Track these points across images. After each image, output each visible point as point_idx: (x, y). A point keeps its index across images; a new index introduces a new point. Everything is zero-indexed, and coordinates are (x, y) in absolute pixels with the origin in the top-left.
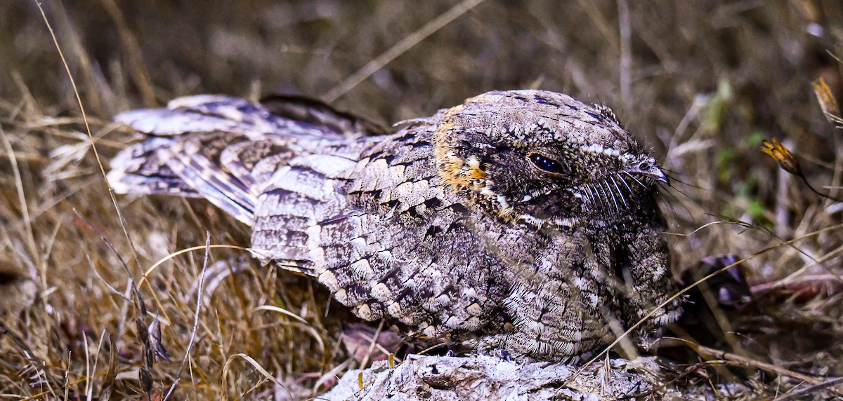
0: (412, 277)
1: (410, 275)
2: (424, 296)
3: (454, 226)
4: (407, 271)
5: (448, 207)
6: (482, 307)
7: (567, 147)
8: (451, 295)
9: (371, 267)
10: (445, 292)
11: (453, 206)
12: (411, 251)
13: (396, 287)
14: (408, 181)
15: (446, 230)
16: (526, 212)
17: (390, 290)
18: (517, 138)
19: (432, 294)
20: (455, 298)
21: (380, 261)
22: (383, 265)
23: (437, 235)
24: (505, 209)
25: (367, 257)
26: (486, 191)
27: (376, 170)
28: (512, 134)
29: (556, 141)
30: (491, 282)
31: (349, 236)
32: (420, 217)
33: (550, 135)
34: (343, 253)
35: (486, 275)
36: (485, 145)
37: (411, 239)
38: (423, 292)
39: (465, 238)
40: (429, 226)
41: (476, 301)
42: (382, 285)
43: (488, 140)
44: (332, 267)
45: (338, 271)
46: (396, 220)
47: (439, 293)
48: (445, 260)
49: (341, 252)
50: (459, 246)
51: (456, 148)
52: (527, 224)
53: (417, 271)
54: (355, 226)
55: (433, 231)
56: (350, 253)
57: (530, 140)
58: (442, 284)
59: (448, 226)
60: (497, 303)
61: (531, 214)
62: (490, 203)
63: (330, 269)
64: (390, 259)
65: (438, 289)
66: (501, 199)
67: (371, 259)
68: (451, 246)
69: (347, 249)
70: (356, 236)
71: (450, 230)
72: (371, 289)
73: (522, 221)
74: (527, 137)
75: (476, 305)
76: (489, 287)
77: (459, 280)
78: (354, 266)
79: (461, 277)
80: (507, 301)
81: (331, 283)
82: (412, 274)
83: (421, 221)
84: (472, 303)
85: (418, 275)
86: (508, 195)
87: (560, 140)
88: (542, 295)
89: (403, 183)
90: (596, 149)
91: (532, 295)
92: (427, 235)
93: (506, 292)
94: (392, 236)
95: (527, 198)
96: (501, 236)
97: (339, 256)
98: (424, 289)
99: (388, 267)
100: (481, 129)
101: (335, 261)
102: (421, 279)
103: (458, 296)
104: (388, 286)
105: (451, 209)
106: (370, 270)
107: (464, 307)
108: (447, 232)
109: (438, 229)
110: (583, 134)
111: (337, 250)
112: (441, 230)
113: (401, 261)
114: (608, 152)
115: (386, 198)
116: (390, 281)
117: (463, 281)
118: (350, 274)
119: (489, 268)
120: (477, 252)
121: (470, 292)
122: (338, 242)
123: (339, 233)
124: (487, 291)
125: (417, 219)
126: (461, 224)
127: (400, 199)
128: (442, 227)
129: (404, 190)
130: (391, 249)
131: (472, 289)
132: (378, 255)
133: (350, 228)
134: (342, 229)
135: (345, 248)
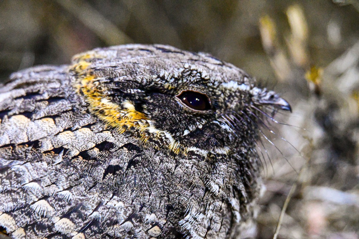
0: (96, 210)
1: (94, 208)
2: (109, 225)
3: (132, 163)
4: (90, 206)
5: (122, 147)
6: (161, 229)
7: (211, 85)
8: (134, 221)
9: (52, 205)
10: (129, 219)
11: (126, 146)
12: (91, 188)
13: (80, 220)
14: (65, 130)
15: (125, 168)
16: (191, 145)
17: (75, 223)
18: (167, 81)
19: (116, 222)
20: (137, 224)
21: (60, 200)
22: (63, 203)
23: (118, 172)
24: (173, 145)
25: (45, 197)
26: (152, 130)
27: (18, 125)
28: (163, 78)
29: (203, 79)
30: (169, 208)
31: (18, 182)
32: (95, 159)
33: (199, 74)
34: (18, 197)
35: (166, 201)
36: (135, 90)
37: (88, 178)
38: (108, 221)
39: (144, 173)
40: (106, 166)
41: (157, 224)
42: (65, 220)
43: (141, 86)
44: (9, 210)
45: (15, 213)
46: (67, 163)
47: (123, 221)
48: (129, 194)
49: (15, 196)
50: (140, 180)
51: (109, 96)
52: (197, 155)
53: (100, 204)
54: (22, 173)
55: (112, 170)
56: (26, 196)
57: (180, 82)
58: (125, 212)
59: (127, 164)
60: (173, 225)
61: (196, 145)
62: (161, 140)
63: (6, 212)
64: (71, 197)
65: (122, 217)
66: (168, 135)
67: (49, 199)
68: (133, 182)
69: (21, 193)
70: (27, 181)
71: (129, 167)
72: (53, 224)
73: (192, 153)
74: (177, 80)
75: (156, 228)
76: (168, 212)
77: (141, 209)
78: (34, 206)
79: (143, 206)
80: (182, 222)
81: (9, 224)
82: (95, 207)
83: (97, 162)
84: (153, 226)
85: (101, 207)
86: (171, 131)
87: (206, 78)
88: (209, 216)
89: (60, 132)
90: (232, 85)
91: (201, 216)
92: (105, 175)
93: (182, 215)
94: (67, 178)
95: (186, 132)
96: (176, 166)
97: (15, 200)
98: (109, 219)
99: (69, 204)
100: (130, 78)
101: (11, 204)
102: (106, 211)
103: (141, 221)
104: (72, 220)
105: (125, 148)
106: (50, 209)
107: (145, 230)
108: (127, 169)
109: (118, 168)
110: (219, 74)
111: (12, 196)
112: (121, 168)
113: (81, 198)
114: (243, 87)
115: (47, 146)
116: (73, 215)
117: (145, 209)
118: (29, 214)
119: (168, 197)
120: (156, 184)
121: (151, 217)
122: (9, 188)
123: (8, 181)
124: (167, 215)
125: (91, 162)
126: (138, 161)
127: (65, 147)
128: (121, 165)
129: (65, 138)
130: (69, 188)
131: (153, 215)
132: (57, 195)
133: (17, 175)
134: (9, 178)
135: (18, 193)
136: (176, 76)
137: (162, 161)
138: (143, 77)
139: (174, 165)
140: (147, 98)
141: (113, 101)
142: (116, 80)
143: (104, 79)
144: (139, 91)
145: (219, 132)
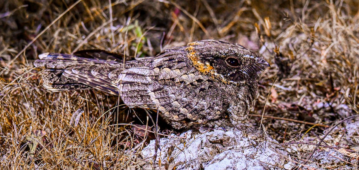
0: (196, 105)
1: (195, 104)
2: (201, 111)
3: (210, 87)
4: (194, 104)
5: (206, 81)
6: (221, 112)
7: (239, 56)
8: (210, 109)
9: (179, 103)
10: (209, 108)
11: (207, 80)
12: (194, 97)
13: (190, 109)
14: (184, 74)
15: (207, 89)
16: (231, 80)
17: (188, 110)
18: (222, 54)
19: (204, 110)
20: (212, 110)
21: (183, 101)
22: (184, 102)
23: (204, 91)
24: (224, 80)
25: (177, 100)
26: (216, 74)
27: (166, 72)
28: (221, 53)
29: (236, 54)
30: (224, 104)
31: (166, 94)
32: (196, 86)
33: (234, 52)
34: (167, 100)
35: (222, 102)
36: (210, 58)
37: (193, 93)
38: (201, 109)
39: (215, 91)
40: (200, 88)
41: (219, 110)
42: (184, 109)
43: (212, 56)
44: (163, 105)
45: (165, 106)
46: (185, 87)
47: (206, 109)
48: (208, 99)
49: (166, 100)
50: (213, 94)
51: (200, 60)
52: (233, 84)
53: (198, 103)
54: (168, 91)
55: (202, 90)
56: (169, 100)
57: (227, 55)
58: (207, 106)
59: (208, 88)
60: (225, 110)
61: (232, 80)
62: (219, 78)
63: (162, 106)
64: (187, 100)
65: (206, 108)
66: (222, 76)
67: (178, 101)
68: (210, 94)
69: (168, 98)
70: (170, 94)
71: (209, 89)
72: (180, 110)
73: (231, 83)
74: (226, 54)
75: (219, 112)
76: (223, 106)
77: (213, 105)
78: (172, 104)
79: (214, 103)
80: (228, 109)
81: (163, 110)
82: (196, 104)
83: (196, 87)
84: (217, 111)
85: (198, 104)
86: (223, 74)
87: (237, 53)
88: (238, 107)
89: (182, 75)
90: (248, 56)
91: (235, 107)
92: (200, 92)
93: (228, 107)
94: (185, 93)
95: (229, 75)
96: (226, 88)
97: (165, 101)
98: (201, 108)
99: (186, 103)
100: (208, 53)
101: (164, 103)
102: (200, 105)
103: (213, 109)
104: (187, 109)
105: (207, 81)
106: (179, 105)
107: (215, 112)
108: (208, 90)
109: (204, 89)
110: (242, 52)
111: (164, 99)
112: (206, 89)
113: (191, 100)
114: (252, 57)
115: (178, 80)
116: (187, 107)
117: (214, 105)
118: (171, 106)
119: (223, 100)
120: (219, 95)
121: (217, 108)
122: (163, 97)
123: (163, 94)
124: (223, 107)
125: (194, 87)
126: (212, 86)
127: (184, 81)
128: (206, 88)
129: (184, 77)
130: (186, 97)
131: (218, 107)
132: (181, 99)
133: (166, 92)
134: (163, 92)
135: (167, 98)
136: (226, 53)
137: (220, 86)
138: (213, 53)
139: (225, 88)
140: (214, 61)
141: (202, 62)
142: (203, 54)
143: (198, 53)
144: (212, 58)
145: (242, 75)
